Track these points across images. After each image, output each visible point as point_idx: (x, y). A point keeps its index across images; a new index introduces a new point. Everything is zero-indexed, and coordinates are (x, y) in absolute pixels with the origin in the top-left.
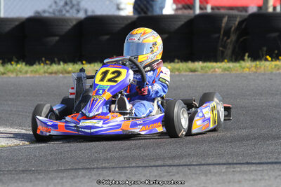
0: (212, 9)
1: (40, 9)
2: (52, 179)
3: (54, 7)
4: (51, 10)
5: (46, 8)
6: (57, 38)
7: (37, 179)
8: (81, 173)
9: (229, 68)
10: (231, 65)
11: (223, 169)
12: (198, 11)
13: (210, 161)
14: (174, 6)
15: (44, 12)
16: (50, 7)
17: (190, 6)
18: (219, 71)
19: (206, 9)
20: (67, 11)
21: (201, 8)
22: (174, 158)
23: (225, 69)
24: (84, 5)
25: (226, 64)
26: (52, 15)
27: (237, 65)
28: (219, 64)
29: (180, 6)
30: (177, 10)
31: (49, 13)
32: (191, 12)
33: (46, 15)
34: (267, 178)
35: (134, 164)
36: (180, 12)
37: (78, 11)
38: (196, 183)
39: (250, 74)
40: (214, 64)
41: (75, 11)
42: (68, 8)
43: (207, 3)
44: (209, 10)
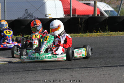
0: (77, 16)
1: (19, 17)
2: (21, 74)
3: (24, 16)
6: (24, 27)
7: (16, 74)
8: (31, 71)
9: (82, 35)
10: (83, 34)
11: (78, 69)
12: (72, 17)
13: (74, 67)
15: (21, 18)
16: (23, 16)
17: (69, 15)
18: (79, 36)
19: (75, 16)
20: (28, 17)
21: (73, 16)
22: (62, 66)
23: (81, 36)
24: (34, 15)
25: (81, 34)
26: (23, 19)
27: (85, 34)
28: (79, 34)
29: (66, 15)
32: (70, 17)
34: (92, 72)
35: (49, 68)
36: (66, 17)
37: (32, 18)
38: (69, 74)
39: (89, 37)
40: (77, 34)
42: (28, 16)
43: (75, 14)
44: (76, 16)
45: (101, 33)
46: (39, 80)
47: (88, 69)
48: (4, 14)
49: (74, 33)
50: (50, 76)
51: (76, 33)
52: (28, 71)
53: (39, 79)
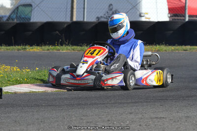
46: (163, 118)
48: (82, 13)
49: (191, 46)
50: (178, 112)
53: (162, 116)
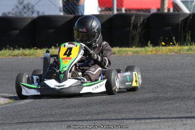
0: (126, 10)
1: (6, 11)
2: (14, 129)
4: (14, 12)
5: (10, 10)
6: (18, 31)
9: (138, 51)
10: (139, 49)
11: (133, 121)
12: (115, 12)
13: (124, 116)
14: (100, 9)
15: (9, 13)
16: (13, 9)
17: (110, 9)
18: (130, 53)
19: (121, 10)
20: (25, 13)
21: (118, 10)
23: (134, 52)
24: (37, 8)
25: (134, 49)
26: (14, 16)
27: (143, 49)
28: (130, 49)
29: (103, 9)
30: (101, 11)
31: (12, 14)
32: (111, 12)
33: (11, 15)
34: (163, 127)
35: (71, 119)
36: (103, 13)
39: (152, 56)
40: (127, 49)
41: (31, 13)
42: (25, 10)
43: (122, 6)
44: (124, 11)
45: (177, 48)
47: (153, 120)
51: (124, 47)
52: (28, 124)
